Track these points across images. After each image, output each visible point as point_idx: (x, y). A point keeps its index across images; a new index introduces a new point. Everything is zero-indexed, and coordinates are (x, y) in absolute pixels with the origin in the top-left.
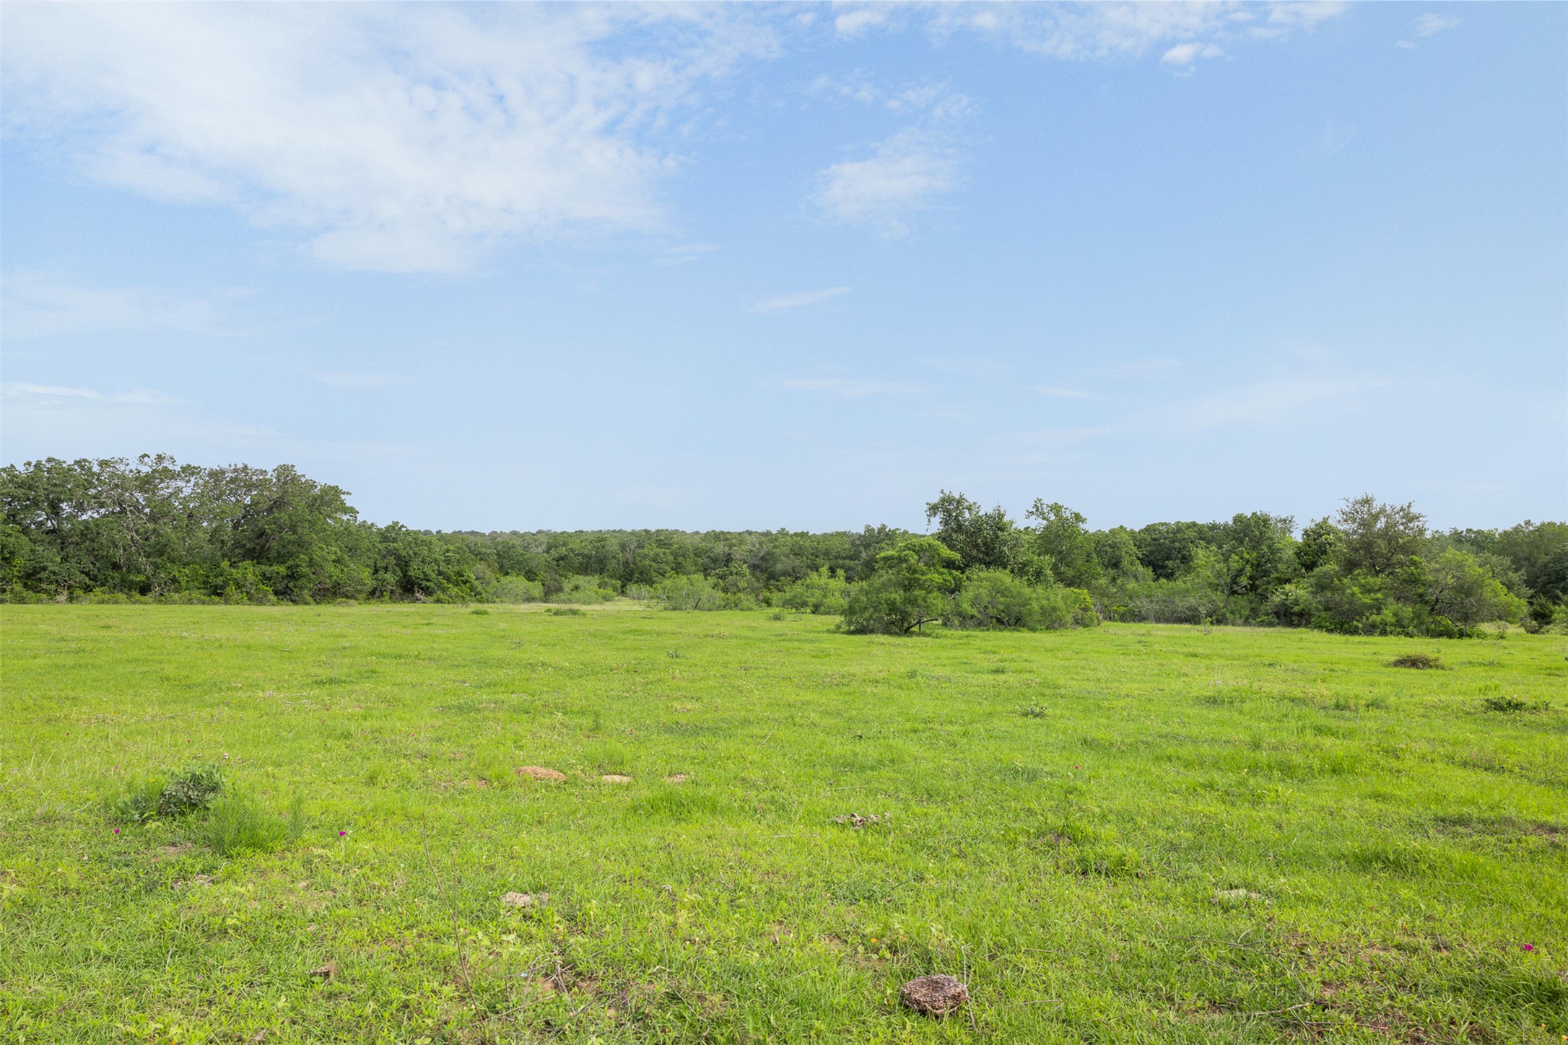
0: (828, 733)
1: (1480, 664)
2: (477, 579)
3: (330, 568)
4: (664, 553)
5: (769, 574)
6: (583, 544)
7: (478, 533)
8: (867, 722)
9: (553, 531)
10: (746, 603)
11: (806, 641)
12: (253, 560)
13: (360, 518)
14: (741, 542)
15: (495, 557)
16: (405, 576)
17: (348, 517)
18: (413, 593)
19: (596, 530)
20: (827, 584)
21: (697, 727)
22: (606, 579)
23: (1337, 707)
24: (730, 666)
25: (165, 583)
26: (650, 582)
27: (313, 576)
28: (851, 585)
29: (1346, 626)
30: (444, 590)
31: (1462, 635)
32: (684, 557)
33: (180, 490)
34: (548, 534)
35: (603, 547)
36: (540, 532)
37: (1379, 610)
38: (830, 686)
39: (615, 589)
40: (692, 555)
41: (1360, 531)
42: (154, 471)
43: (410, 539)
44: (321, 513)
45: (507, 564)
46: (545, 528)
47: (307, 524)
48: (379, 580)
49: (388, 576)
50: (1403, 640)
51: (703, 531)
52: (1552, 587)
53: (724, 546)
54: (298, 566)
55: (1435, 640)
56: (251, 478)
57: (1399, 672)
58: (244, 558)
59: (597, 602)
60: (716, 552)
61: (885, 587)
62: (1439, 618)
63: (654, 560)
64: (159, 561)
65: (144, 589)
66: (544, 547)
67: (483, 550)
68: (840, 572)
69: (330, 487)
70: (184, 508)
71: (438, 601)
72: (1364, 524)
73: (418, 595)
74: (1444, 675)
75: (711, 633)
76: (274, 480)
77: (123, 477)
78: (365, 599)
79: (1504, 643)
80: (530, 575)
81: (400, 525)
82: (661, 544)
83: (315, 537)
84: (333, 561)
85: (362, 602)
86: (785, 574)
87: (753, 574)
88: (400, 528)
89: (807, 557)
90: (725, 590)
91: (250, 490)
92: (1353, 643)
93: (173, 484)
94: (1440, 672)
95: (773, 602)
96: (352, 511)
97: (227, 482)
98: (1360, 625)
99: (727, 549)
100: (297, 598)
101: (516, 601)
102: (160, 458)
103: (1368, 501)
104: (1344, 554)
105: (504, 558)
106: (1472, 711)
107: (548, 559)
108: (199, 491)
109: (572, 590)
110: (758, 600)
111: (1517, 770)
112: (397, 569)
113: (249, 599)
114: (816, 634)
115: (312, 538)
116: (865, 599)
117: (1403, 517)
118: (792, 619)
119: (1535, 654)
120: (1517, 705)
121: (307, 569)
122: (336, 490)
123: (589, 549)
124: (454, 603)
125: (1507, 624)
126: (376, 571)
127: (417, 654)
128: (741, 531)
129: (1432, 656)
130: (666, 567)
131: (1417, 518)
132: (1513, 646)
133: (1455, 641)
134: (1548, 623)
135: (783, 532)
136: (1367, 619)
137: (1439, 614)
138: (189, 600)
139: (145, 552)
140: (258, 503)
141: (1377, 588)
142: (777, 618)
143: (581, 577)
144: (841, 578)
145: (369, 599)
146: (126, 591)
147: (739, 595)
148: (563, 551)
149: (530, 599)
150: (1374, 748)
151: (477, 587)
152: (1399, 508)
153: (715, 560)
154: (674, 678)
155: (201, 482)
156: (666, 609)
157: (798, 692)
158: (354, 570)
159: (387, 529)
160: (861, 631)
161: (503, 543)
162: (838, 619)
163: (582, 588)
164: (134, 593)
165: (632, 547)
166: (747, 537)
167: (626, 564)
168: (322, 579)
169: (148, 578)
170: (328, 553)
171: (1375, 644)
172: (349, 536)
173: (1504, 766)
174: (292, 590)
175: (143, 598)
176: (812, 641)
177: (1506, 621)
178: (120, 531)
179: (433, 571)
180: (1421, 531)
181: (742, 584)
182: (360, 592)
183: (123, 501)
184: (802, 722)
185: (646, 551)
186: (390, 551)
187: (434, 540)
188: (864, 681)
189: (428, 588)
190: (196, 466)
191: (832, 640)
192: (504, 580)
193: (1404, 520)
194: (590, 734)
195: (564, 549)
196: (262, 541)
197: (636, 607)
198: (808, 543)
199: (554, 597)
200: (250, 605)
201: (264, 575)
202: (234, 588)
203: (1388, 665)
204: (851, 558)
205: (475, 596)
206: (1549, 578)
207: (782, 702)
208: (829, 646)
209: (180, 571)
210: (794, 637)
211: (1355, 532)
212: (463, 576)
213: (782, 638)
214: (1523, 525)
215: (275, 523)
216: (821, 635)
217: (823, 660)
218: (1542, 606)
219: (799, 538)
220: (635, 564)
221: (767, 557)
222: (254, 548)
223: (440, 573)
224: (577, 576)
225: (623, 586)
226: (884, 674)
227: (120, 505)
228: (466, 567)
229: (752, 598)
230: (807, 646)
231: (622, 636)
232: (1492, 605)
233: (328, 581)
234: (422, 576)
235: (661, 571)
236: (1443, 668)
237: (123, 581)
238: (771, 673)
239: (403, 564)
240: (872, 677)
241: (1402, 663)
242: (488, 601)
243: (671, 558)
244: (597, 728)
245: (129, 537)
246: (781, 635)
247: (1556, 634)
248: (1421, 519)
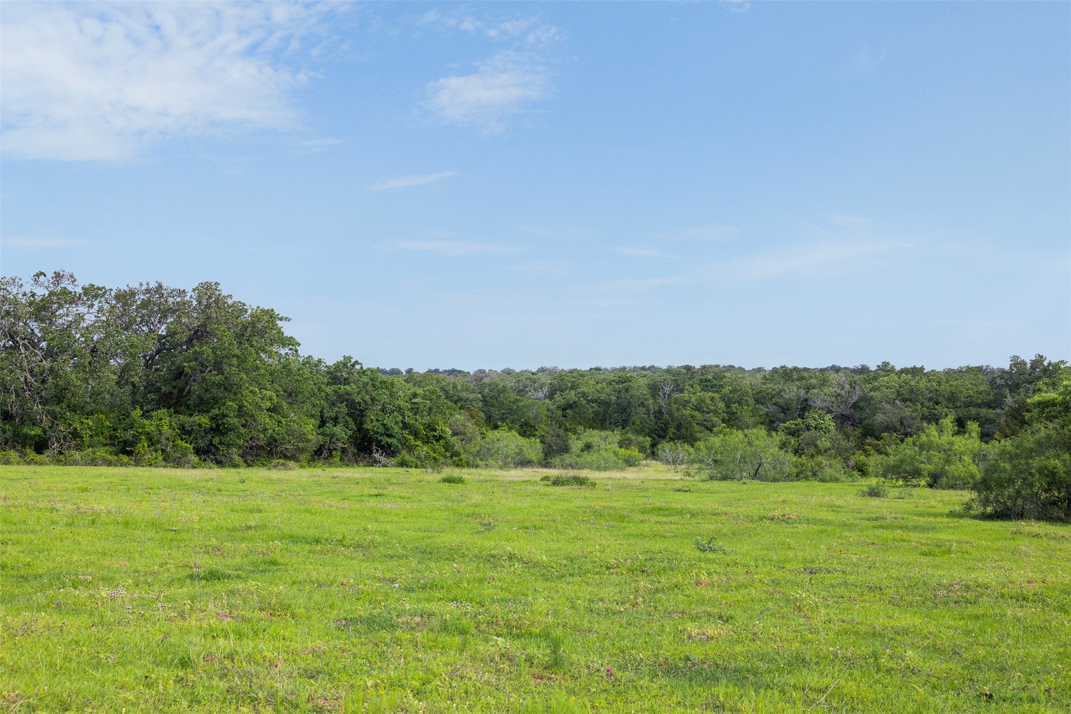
0: (934, 687)
2: (455, 434)
3: (265, 419)
4: (712, 399)
5: (865, 428)
6: (599, 387)
7: (460, 372)
8: (1002, 669)
9: (560, 368)
10: (828, 471)
11: (915, 528)
12: (169, 408)
13: (303, 352)
14: (824, 383)
15: (481, 404)
16: (360, 429)
17: (287, 350)
18: (371, 453)
19: (618, 367)
20: (951, 444)
21: (717, 666)
22: (630, 436)
24: (788, 566)
25: (65, 437)
26: (691, 440)
27: (242, 430)
28: (990, 446)
30: (410, 449)
32: (740, 404)
33: (80, 318)
34: (551, 372)
35: (627, 390)
36: (542, 370)
38: (946, 604)
39: (642, 449)
40: (752, 402)
42: (51, 294)
43: (365, 379)
44: (252, 346)
45: (496, 413)
46: (549, 365)
47: (235, 361)
48: (326, 435)
49: (338, 430)
51: (769, 367)
53: (799, 388)
54: (224, 416)
56: (166, 301)
58: (158, 405)
59: (616, 467)
60: (787, 396)
61: (1041, 447)
63: (698, 408)
64: (57, 409)
65: (41, 446)
66: (546, 390)
67: (464, 395)
68: (973, 427)
69: (263, 311)
70: (86, 341)
71: (403, 464)
73: (377, 455)
75: (771, 514)
76: (195, 303)
77: (16, 302)
78: (309, 461)
80: (526, 430)
81: (353, 361)
82: (706, 385)
83: (245, 377)
84: (268, 410)
85: (305, 464)
86: (890, 428)
87: (840, 428)
88: (353, 365)
89: (922, 404)
90: (797, 452)
91: (165, 317)
93: (75, 310)
95: (870, 469)
96: (290, 342)
97: (138, 307)
99: (802, 392)
100: (223, 458)
101: (505, 466)
102: (58, 276)
105: (492, 406)
107: (551, 407)
108: (104, 318)
109: (582, 451)
110: (848, 466)
112: (350, 420)
113: (165, 459)
114: (932, 519)
115: (241, 379)
116: (1008, 466)
118: (897, 494)
121: (236, 420)
122: (271, 316)
123: (607, 394)
124: (423, 466)
126: (323, 423)
127: (340, 538)
128: (824, 366)
130: (715, 419)
135: (885, 369)
138: (93, 460)
139: (41, 397)
140: (175, 333)
142: (874, 493)
143: (595, 432)
144: (974, 434)
145: (313, 460)
146: (19, 447)
147: (819, 458)
148: (572, 395)
149: (524, 463)
151: (453, 446)
153: (785, 409)
154: (698, 583)
155: (106, 307)
156: (712, 478)
157: (891, 612)
158: (294, 421)
159: (337, 366)
160: (1002, 515)
161: (490, 385)
162: (967, 495)
163: (596, 448)
164: (28, 451)
165: (667, 389)
166: (833, 376)
167: (659, 413)
168: (254, 433)
169: (44, 431)
170: (262, 399)
172: (288, 376)
174: (217, 449)
175: (38, 458)
176: (923, 529)
178: (11, 372)
179: (396, 423)
181: (824, 443)
182: (302, 451)
183: (15, 333)
184: (891, 665)
185: (686, 395)
186: (340, 396)
187: (399, 381)
188: (1003, 596)
189: (389, 446)
190: (101, 286)
191: (955, 528)
192: (492, 435)
194: (546, 674)
195: (573, 393)
196: (180, 383)
197: (672, 475)
198: (923, 384)
199: (556, 460)
200: (165, 467)
201: (182, 427)
202: (146, 445)
204: (989, 405)
205: (451, 457)
207: (863, 629)
208: (950, 537)
209: (82, 422)
210: (896, 523)
212: (435, 430)
213: (878, 523)
215: (196, 360)
216: (939, 519)
217: (938, 560)
219: (910, 376)
220: (670, 414)
221: (861, 404)
222: (171, 393)
223: (405, 426)
224: (589, 431)
225: (654, 445)
226: (1037, 587)
227: (12, 337)
228: (439, 418)
229: (838, 463)
230: (915, 536)
231: (640, 517)
233: (262, 436)
234: (381, 430)
235: (708, 424)
237: (16, 435)
238: (851, 579)
239: (357, 413)
240: (1015, 591)
242: (468, 465)
243: (721, 405)
244: (555, 664)
245: (22, 379)
246: (876, 519)
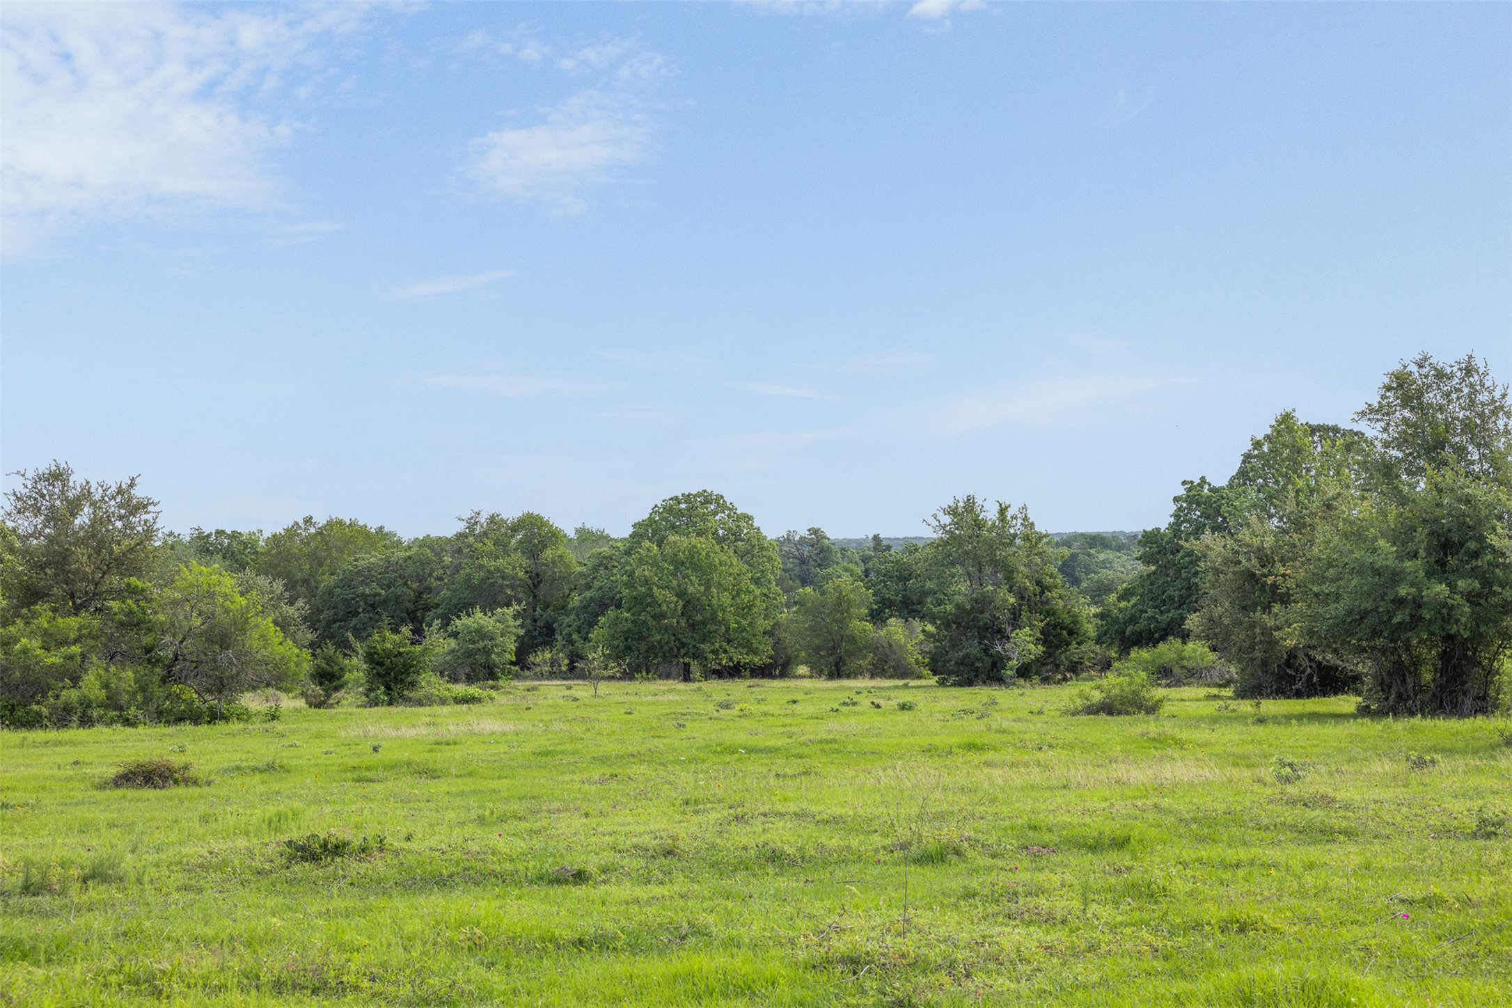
1: (255, 769)
23: (27, 889)
29: (19, 713)
31: (214, 717)
37: (75, 680)
41: (47, 531)
50: (121, 731)
52: (340, 627)
55: (171, 729)
57: (124, 797)
62: (175, 689)
72: (53, 517)
74: (200, 797)
79: (278, 726)
92: (35, 745)
94: (193, 791)
98: (45, 711)
103: (61, 475)
104: (18, 575)
106: (267, 866)
111: (366, 984)
117: (120, 506)
119: (329, 745)
120: (337, 847)
125: (278, 693)
129: (177, 760)
131: (145, 506)
132: (293, 732)
133: (203, 729)
134: (337, 689)
136: (57, 697)
137: (178, 681)
141: (72, 636)
150: (113, 979)
152: (114, 489)
171: (73, 743)
173: (345, 979)
177: (279, 689)
180: (149, 532)
193: (123, 512)
203: (102, 786)
206: (336, 614)
211: (37, 534)
214: (301, 522)
218: (329, 660)
232: (260, 663)
236: (196, 783)
241: (128, 779)
247: (350, 705)
248: (151, 508)
